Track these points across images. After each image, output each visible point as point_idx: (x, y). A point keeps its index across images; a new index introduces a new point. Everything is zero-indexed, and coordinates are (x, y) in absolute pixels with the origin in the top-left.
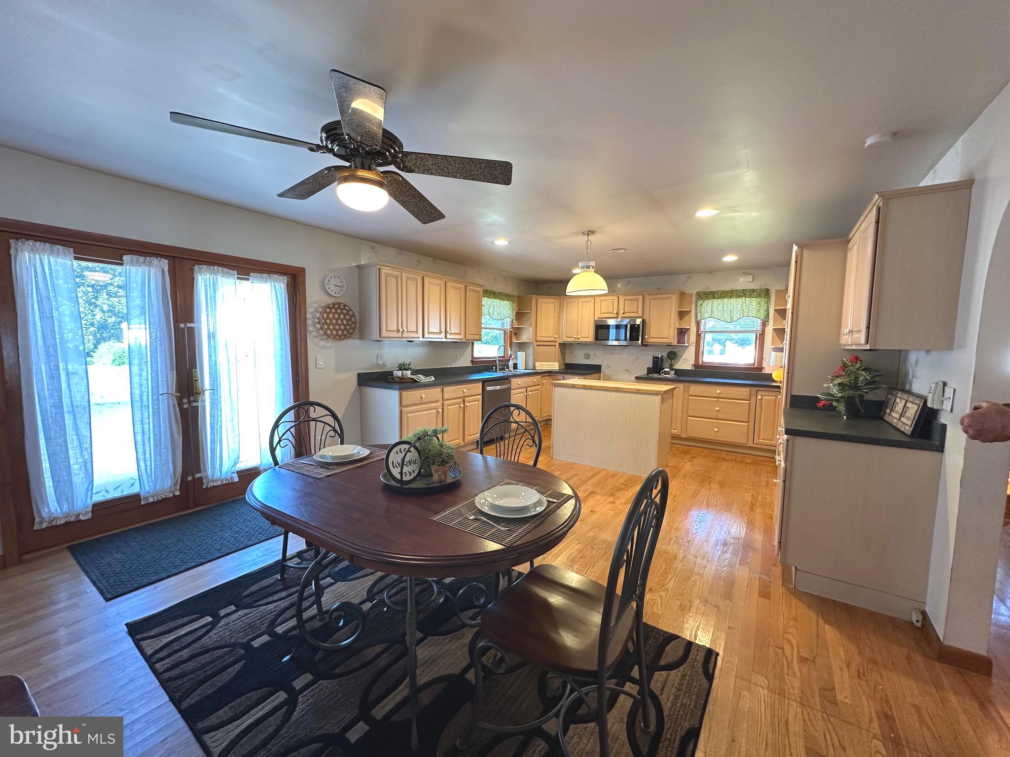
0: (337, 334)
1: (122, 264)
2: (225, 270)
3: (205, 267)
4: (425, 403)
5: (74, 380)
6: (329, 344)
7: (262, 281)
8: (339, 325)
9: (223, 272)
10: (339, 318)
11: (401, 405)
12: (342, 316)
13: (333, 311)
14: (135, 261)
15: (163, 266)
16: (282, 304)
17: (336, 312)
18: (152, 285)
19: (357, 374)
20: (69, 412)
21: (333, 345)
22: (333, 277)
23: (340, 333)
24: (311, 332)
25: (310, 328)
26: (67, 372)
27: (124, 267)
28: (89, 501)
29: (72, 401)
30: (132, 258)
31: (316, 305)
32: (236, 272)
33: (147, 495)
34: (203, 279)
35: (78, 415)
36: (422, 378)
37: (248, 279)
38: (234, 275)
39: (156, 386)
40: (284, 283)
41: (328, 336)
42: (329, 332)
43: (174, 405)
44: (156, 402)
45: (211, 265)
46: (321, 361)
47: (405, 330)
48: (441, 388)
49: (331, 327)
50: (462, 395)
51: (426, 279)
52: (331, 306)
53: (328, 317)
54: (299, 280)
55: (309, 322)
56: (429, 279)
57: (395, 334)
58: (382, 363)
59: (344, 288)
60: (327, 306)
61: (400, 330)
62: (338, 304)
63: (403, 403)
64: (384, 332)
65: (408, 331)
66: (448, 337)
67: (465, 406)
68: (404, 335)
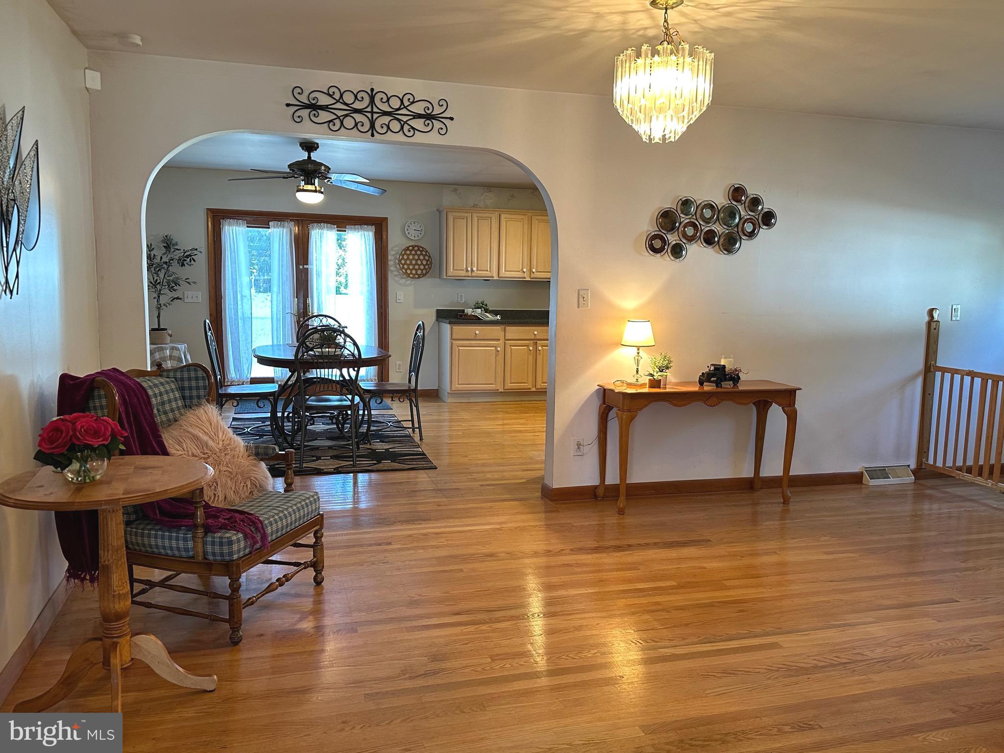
0: (417, 274)
1: (269, 228)
2: (329, 225)
3: (315, 224)
4: (478, 340)
5: (245, 300)
6: (409, 282)
7: (355, 231)
8: (419, 265)
9: (327, 227)
10: (419, 259)
11: (452, 339)
12: (422, 257)
13: (413, 252)
14: (276, 225)
15: (291, 226)
17: (416, 254)
18: (284, 240)
19: (435, 310)
20: (241, 319)
21: (413, 283)
22: (413, 223)
23: (419, 272)
24: (392, 271)
25: (392, 268)
26: (242, 295)
27: (270, 230)
28: (248, 376)
29: (243, 315)
30: (274, 223)
31: (398, 248)
32: (336, 226)
33: (278, 379)
34: (315, 233)
35: (246, 322)
36: (490, 317)
37: (345, 231)
38: (335, 228)
39: (284, 308)
40: (372, 231)
41: (408, 275)
42: (409, 271)
43: (295, 322)
44: (284, 318)
45: (319, 223)
46: (401, 296)
47: (475, 269)
48: (503, 327)
49: (411, 267)
50: (533, 337)
51: (503, 216)
52: (411, 248)
53: (408, 258)
54: (384, 228)
55: (391, 263)
56: (507, 216)
57: (463, 273)
58: (463, 301)
59: (423, 233)
60: (407, 249)
61: (469, 269)
62: (417, 246)
63: (454, 337)
64: (451, 271)
65: (477, 270)
66: (533, 276)
67: (536, 350)
68: (474, 274)
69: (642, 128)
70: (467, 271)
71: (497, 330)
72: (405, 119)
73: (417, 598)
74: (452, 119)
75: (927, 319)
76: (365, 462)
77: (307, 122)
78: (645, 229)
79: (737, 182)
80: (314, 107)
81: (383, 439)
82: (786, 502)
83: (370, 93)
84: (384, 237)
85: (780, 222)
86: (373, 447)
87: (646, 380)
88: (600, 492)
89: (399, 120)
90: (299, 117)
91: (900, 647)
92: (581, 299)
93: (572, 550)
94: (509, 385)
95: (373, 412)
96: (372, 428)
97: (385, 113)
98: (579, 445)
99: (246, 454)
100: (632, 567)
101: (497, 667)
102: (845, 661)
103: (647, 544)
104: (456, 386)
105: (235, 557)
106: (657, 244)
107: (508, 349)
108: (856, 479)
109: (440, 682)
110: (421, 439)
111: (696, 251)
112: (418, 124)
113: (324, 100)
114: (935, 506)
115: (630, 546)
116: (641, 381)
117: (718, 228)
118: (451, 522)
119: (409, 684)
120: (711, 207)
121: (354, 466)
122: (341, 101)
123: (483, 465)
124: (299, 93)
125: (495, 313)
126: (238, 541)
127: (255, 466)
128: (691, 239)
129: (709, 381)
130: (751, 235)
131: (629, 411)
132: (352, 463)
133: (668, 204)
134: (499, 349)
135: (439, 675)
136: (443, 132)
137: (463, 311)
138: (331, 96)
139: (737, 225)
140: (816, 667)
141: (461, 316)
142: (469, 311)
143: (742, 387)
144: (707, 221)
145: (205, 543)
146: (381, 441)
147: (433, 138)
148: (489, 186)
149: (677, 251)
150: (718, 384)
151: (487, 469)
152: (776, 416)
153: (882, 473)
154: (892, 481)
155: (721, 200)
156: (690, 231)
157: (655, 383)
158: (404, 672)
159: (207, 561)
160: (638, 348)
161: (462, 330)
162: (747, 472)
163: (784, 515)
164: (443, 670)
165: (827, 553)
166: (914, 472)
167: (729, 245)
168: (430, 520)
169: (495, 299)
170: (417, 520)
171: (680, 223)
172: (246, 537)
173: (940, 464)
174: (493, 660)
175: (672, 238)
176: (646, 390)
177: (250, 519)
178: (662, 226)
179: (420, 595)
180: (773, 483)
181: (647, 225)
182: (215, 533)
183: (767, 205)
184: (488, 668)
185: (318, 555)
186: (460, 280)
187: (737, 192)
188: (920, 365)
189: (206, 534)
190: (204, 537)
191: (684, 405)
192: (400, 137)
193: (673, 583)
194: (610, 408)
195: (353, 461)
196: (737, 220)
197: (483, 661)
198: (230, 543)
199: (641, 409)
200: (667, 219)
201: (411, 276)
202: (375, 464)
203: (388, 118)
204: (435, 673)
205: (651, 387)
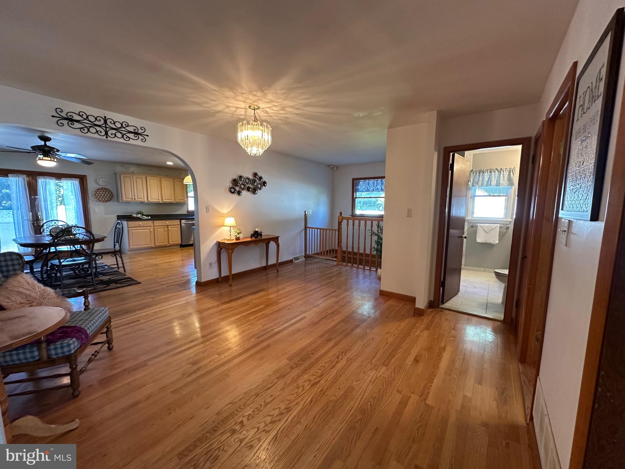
0: (105, 200)
1: (8, 177)
2: (50, 177)
3: (41, 177)
4: (141, 227)
6: (101, 204)
7: (67, 181)
8: (106, 196)
10: (106, 193)
11: (128, 227)
13: (102, 191)
14: (12, 176)
15: (24, 177)
16: (77, 189)
17: (104, 191)
18: (20, 184)
19: (116, 215)
21: (103, 204)
22: (101, 178)
24: (91, 199)
25: (91, 198)
31: (93, 189)
32: (55, 178)
34: (41, 181)
36: (145, 217)
37: (61, 180)
39: (23, 217)
40: (78, 181)
41: (100, 201)
42: (100, 199)
45: (44, 176)
46: (97, 210)
47: (136, 198)
48: (152, 221)
49: (102, 197)
50: (166, 225)
51: (148, 178)
52: (101, 189)
53: (100, 193)
54: (84, 180)
55: (90, 195)
56: (149, 177)
57: (131, 200)
58: (130, 211)
59: (107, 182)
60: (99, 189)
61: (133, 198)
62: (105, 188)
63: (129, 226)
64: (124, 198)
65: (137, 199)
66: (163, 201)
67: (168, 229)
68: (135, 200)
69: (248, 150)
70: (132, 199)
71: (150, 223)
72: (124, 133)
73: (168, 341)
74: (148, 136)
75: (304, 214)
76: (101, 286)
77: (66, 125)
78: (228, 185)
79: (256, 171)
80: (71, 120)
81: (104, 274)
82: (278, 272)
83: (104, 118)
84: (85, 184)
85: (268, 185)
86: (101, 279)
87: (234, 238)
88: (220, 280)
89: (121, 133)
90: (61, 123)
91: (333, 308)
92: (207, 210)
93: (222, 303)
94: (157, 244)
95: (97, 262)
96: (98, 270)
97: (113, 129)
98: (210, 264)
99: (57, 296)
100: (246, 304)
101: (223, 357)
102: (324, 316)
103: (246, 295)
104: (132, 247)
105: (73, 352)
106: (233, 190)
107: (155, 230)
108: (291, 261)
109: (202, 372)
110: (125, 271)
111: (244, 193)
112: (131, 135)
113: (76, 117)
114: (313, 266)
115: (241, 297)
116: (232, 238)
117: (251, 186)
118: (164, 304)
119: (189, 379)
120: (248, 179)
121: (95, 289)
122: (87, 119)
123: (162, 278)
124: (60, 112)
125: (148, 216)
126: (74, 342)
127: (64, 301)
128: (243, 189)
129: (254, 236)
130: (260, 189)
131: (231, 249)
132: (93, 288)
133: (235, 177)
134: (151, 230)
135: (201, 369)
136: (144, 140)
137: (132, 215)
138: (81, 116)
139: (256, 185)
140: (319, 320)
141: (131, 217)
142: (135, 215)
143: (263, 238)
144: (247, 183)
145: (48, 350)
146: (103, 276)
147: (139, 143)
148: (139, 165)
149: (239, 193)
150: (256, 237)
151: (166, 279)
152: (272, 245)
153: (297, 259)
154: (300, 260)
155: (251, 177)
156: (243, 186)
157: (238, 239)
158: (183, 375)
159: (51, 359)
160: (230, 227)
161: (132, 223)
162: (264, 264)
163: (277, 276)
164: (201, 367)
165: (298, 285)
166: (304, 257)
167: (254, 191)
168: (152, 306)
169: (146, 210)
170: (146, 307)
171: (239, 184)
172: (78, 339)
173: (310, 253)
174: (219, 355)
175: (237, 189)
176: (234, 241)
177: (76, 329)
178: (233, 184)
179: (169, 339)
180: (273, 266)
181: (229, 184)
182: (55, 343)
183: (264, 179)
184: (220, 359)
185: (109, 336)
186: (128, 203)
187: (255, 175)
188: (304, 227)
189: (48, 345)
190: (47, 347)
191: (248, 245)
192: (122, 140)
193: (263, 306)
194: (221, 249)
195: (94, 287)
196: (256, 184)
197: (215, 357)
198: (69, 345)
199: (235, 248)
200: (235, 182)
201: (102, 201)
202: (107, 287)
203: (115, 131)
204: (198, 369)
205: (236, 240)
